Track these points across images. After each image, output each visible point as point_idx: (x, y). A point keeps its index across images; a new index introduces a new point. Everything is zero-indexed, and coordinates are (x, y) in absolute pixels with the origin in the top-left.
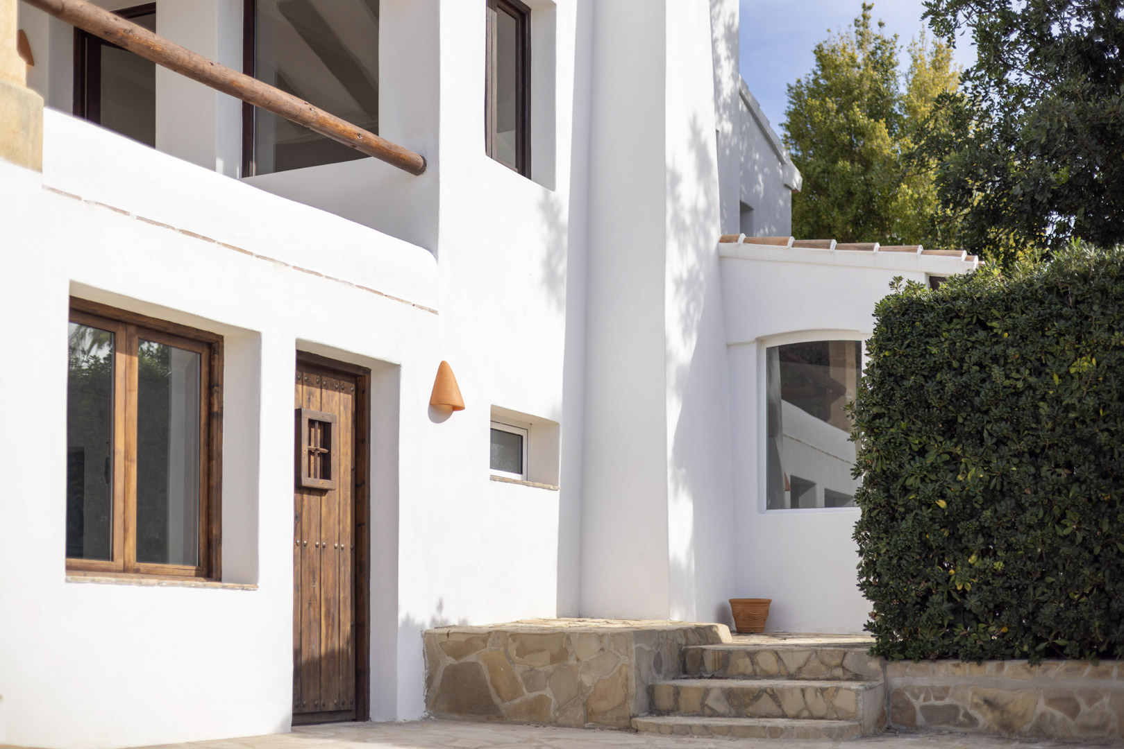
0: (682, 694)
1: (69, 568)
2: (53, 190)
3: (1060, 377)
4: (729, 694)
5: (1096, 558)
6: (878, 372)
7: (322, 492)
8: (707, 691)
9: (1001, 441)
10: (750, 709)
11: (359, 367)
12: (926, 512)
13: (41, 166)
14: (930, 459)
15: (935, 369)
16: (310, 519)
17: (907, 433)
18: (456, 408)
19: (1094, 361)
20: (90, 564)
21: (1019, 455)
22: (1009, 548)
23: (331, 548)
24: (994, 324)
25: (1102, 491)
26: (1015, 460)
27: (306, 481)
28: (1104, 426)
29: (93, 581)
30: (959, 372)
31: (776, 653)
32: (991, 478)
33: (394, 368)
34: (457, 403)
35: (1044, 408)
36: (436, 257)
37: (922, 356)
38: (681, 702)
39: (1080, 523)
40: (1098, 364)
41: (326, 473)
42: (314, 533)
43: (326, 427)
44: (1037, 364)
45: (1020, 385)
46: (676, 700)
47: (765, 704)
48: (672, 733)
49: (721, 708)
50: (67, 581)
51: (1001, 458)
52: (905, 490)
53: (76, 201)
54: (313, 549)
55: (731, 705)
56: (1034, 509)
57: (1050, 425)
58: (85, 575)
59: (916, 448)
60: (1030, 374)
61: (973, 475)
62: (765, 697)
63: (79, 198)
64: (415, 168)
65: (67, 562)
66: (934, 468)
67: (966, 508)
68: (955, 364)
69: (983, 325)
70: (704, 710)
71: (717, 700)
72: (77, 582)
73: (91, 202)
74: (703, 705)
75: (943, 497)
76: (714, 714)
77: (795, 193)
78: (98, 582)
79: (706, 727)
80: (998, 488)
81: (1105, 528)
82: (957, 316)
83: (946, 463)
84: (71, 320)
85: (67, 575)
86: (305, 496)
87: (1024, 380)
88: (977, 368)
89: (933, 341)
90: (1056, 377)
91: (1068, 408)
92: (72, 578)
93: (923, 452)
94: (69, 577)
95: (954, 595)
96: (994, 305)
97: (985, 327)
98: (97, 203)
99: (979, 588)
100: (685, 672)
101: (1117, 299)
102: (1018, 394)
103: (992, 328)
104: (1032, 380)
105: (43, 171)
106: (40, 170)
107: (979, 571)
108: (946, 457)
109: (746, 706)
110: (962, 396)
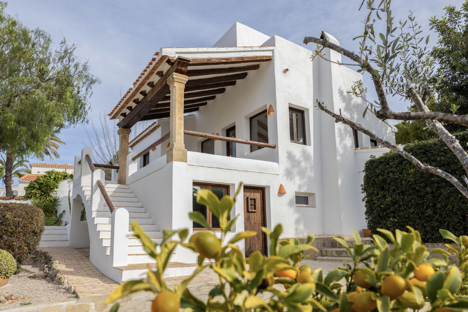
0: (328, 252)
2: (189, 165)
3: (406, 174)
4: (337, 252)
5: (420, 218)
6: (366, 177)
7: (255, 212)
8: (332, 251)
9: (394, 191)
10: (341, 255)
11: (262, 187)
12: (379, 208)
14: (379, 196)
15: (378, 175)
16: (252, 218)
17: (374, 190)
18: (285, 193)
19: (414, 170)
21: (399, 193)
22: (399, 216)
23: (257, 223)
24: (390, 163)
25: (419, 201)
26: (398, 195)
27: (250, 210)
28: (418, 185)
30: (383, 175)
31: (351, 242)
32: (393, 199)
33: (269, 187)
34: (284, 192)
35: (403, 182)
36: (279, 164)
37: (375, 173)
38: (327, 254)
39: (415, 209)
40: (415, 170)
41: (255, 209)
42: (253, 220)
43: (255, 200)
44: (401, 172)
45: (397, 177)
46: (326, 253)
47: (344, 254)
48: (321, 260)
49: (335, 255)
51: (394, 195)
52: (374, 204)
54: (253, 224)
55: (337, 254)
56: (404, 206)
57: (405, 186)
59: (376, 194)
60: (400, 174)
61: (389, 199)
62: (344, 253)
63: (194, 165)
64: (274, 147)
66: (380, 198)
67: (388, 207)
68: (383, 174)
69: (388, 164)
70: (332, 256)
71: (334, 253)
74: (332, 254)
75: (382, 205)
76: (334, 256)
77: (396, 133)
79: (327, 259)
80: (395, 201)
81: (421, 210)
82: (383, 163)
83: (383, 197)
84: (193, 186)
86: (251, 213)
87: (398, 176)
88: (387, 174)
89: (377, 169)
90: (405, 174)
91: (409, 181)
93: (378, 194)
95: (388, 227)
96: (390, 159)
97: (389, 165)
98: (198, 166)
99: (393, 226)
100: (333, 247)
101: (419, 154)
102: (397, 179)
103: (390, 164)
104: (400, 176)
106: (187, 162)
107: (393, 222)
108: (383, 195)
109: (340, 254)
110: (384, 181)
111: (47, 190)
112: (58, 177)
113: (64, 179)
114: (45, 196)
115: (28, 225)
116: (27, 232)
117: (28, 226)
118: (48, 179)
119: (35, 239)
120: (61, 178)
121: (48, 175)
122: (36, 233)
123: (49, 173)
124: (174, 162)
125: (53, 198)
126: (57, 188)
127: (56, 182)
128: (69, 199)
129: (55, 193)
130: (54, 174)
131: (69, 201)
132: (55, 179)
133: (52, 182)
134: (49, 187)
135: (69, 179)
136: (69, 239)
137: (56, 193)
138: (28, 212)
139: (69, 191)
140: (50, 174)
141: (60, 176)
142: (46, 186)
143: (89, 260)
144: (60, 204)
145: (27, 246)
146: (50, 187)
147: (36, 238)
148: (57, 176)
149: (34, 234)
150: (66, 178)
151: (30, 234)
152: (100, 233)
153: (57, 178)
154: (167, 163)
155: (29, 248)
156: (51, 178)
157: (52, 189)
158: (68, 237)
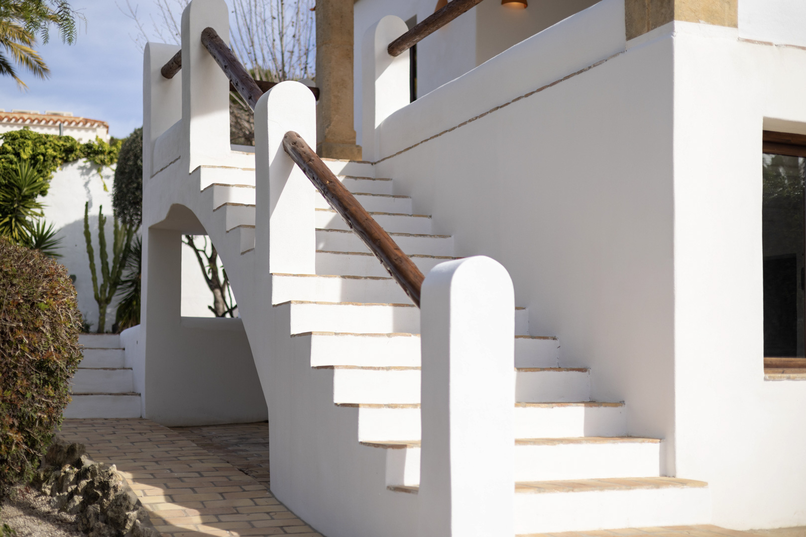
1: (767, 366)
2: (748, 41)
13: (737, 22)
20: (787, 361)
29: (789, 378)
50: (765, 379)
53: (768, 47)
58: (783, 373)
63: (770, 44)
65: (764, 361)
72: (774, 379)
73: (782, 45)
78: (794, 379)
84: (765, 152)
85: (766, 372)
92: (769, 377)
94: (767, 376)
98: (787, 45)
105: (739, 26)
106: (736, 26)
111: (12, 201)
112: (44, 155)
113: (66, 161)
114: (6, 224)
115: (21, 335)
116: (15, 367)
117: (21, 341)
118: (11, 162)
119: (48, 397)
120: (55, 157)
121: (9, 148)
122: (51, 373)
123: (14, 139)
124: (678, 24)
125: (31, 231)
126: (44, 193)
127: (39, 172)
128: (87, 234)
129: (38, 211)
130: (30, 142)
131: (89, 241)
132: (34, 158)
133: (25, 170)
134: (16, 190)
135: (81, 162)
136: (141, 388)
137: (42, 214)
138: (14, 276)
139: (87, 205)
140: (17, 142)
141: (50, 151)
142: (6, 186)
143: (268, 489)
144: (57, 251)
145: (21, 430)
146: (20, 190)
147: (52, 393)
148: (42, 149)
149: (44, 375)
150: (72, 156)
151: (27, 376)
152: (332, 375)
153: (41, 157)
154: (630, 36)
155: (29, 436)
156: (20, 159)
157: (27, 200)
158: (139, 378)
